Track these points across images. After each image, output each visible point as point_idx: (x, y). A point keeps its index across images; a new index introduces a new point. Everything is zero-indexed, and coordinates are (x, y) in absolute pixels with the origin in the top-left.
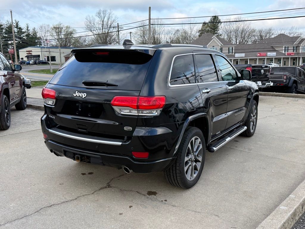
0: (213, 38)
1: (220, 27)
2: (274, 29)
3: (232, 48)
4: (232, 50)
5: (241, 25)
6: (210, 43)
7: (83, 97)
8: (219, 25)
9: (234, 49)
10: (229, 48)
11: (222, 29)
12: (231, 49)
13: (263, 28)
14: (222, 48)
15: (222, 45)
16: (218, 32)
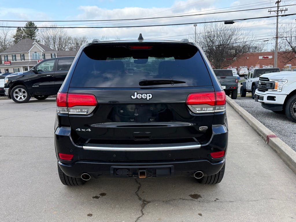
0: (34, 44)
1: (37, 33)
2: (88, 38)
3: (55, 54)
4: (55, 56)
5: (58, 33)
6: (31, 49)
7: (148, 99)
8: (36, 31)
9: (56, 55)
10: (51, 54)
11: (39, 35)
12: (53, 55)
13: (78, 37)
14: (44, 54)
15: (44, 51)
16: (36, 38)
